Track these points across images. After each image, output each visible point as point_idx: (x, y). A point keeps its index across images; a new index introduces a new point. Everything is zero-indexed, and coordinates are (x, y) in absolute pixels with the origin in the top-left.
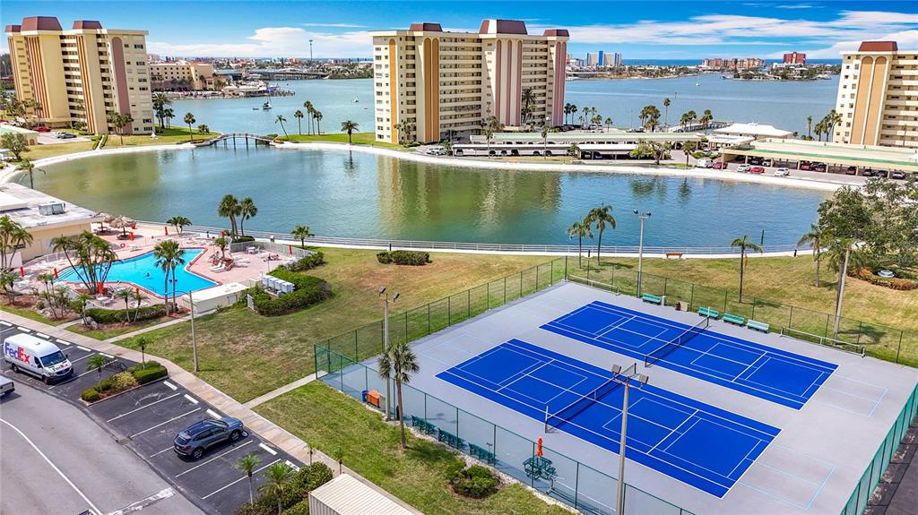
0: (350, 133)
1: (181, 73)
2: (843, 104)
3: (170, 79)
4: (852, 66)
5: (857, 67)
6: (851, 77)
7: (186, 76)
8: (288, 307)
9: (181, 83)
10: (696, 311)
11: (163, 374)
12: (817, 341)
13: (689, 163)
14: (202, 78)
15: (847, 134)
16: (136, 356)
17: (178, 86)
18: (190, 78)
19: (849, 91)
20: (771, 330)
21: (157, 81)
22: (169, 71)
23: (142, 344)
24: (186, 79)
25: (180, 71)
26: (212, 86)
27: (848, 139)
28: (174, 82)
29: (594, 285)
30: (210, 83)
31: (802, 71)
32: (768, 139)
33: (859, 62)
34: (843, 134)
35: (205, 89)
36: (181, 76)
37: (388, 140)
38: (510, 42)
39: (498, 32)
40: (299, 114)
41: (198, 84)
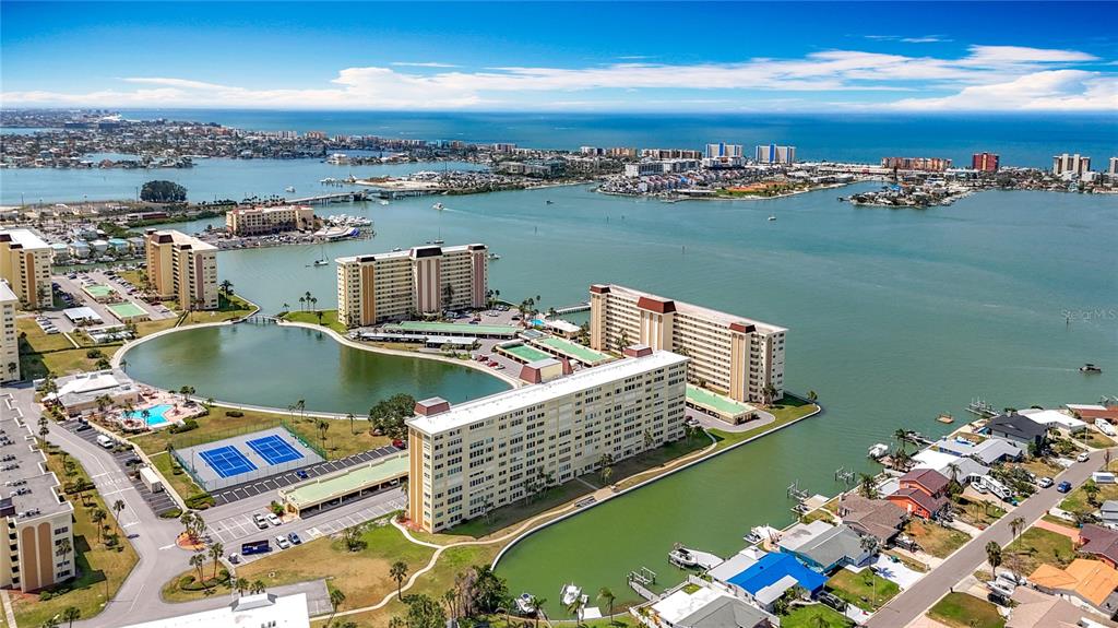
3: (278, 222)
7: (292, 218)
8: (184, 430)
9: (286, 224)
11: (132, 448)
14: (304, 220)
16: (127, 442)
17: (284, 227)
18: (295, 220)
21: (267, 225)
22: (278, 215)
23: (129, 440)
24: (291, 221)
25: (287, 216)
26: (311, 227)
28: (281, 223)
30: (310, 224)
35: (305, 229)
36: (287, 219)
37: (343, 322)
38: (429, 261)
39: (418, 256)
40: (302, 300)
41: (300, 225)
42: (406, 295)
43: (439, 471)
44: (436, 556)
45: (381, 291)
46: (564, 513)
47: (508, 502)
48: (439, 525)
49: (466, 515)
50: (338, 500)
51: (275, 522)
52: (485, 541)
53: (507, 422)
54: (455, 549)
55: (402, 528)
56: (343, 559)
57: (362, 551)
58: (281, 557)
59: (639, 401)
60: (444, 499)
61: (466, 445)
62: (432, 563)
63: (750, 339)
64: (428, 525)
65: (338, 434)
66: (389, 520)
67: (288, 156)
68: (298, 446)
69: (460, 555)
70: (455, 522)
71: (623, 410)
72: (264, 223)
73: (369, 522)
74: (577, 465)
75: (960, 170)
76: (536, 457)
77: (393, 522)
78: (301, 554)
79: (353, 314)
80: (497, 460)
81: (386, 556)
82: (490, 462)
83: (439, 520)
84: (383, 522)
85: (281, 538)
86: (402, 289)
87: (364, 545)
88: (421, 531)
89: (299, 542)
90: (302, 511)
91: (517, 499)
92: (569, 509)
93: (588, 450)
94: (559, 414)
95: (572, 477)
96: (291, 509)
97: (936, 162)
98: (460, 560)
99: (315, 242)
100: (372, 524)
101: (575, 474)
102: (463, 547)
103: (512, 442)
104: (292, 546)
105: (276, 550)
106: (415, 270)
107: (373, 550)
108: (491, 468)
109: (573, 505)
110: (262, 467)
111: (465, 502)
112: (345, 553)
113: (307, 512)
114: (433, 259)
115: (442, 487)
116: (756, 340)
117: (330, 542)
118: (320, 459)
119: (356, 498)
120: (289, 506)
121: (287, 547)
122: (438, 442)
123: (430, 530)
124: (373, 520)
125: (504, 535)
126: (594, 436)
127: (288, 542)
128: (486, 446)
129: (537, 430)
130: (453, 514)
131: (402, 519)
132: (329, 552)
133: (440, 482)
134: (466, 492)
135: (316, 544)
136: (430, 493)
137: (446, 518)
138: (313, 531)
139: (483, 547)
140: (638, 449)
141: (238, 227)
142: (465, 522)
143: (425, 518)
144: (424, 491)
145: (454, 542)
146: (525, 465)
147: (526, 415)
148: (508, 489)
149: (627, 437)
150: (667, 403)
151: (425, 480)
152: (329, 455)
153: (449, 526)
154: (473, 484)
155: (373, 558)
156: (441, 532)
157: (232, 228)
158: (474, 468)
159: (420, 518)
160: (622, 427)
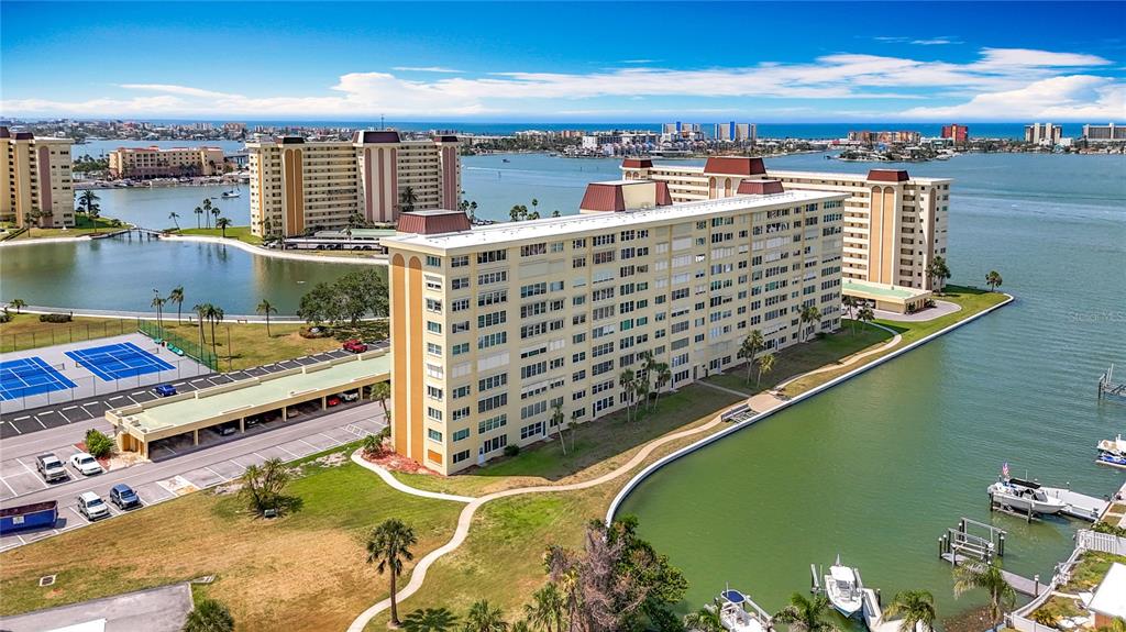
0: (224, 227)
1: (190, 158)
3: (178, 164)
7: (196, 160)
9: (189, 168)
14: (212, 163)
17: (186, 171)
18: (200, 164)
21: (163, 167)
22: (177, 157)
24: (196, 164)
25: (190, 156)
26: (221, 171)
28: (182, 167)
30: (219, 168)
35: (214, 174)
36: (190, 161)
37: (258, 234)
38: (381, 150)
39: (365, 141)
40: (199, 210)
41: (207, 169)
42: (349, 191)
43: (462, 338)
44: (466, 518)
45: (313, 189)
46: (705, 434)
47: (589, 417)
48: (462, 456)
49: (514, 439)
50: (235, 424)
51: (87, 467)
52: (568, 485)
53: (587, 252)
54: (506, 502)
55: (381, 470)
56: (243, 536)
57: (290, 515)
58: (82, 538)
59: (784, 256)
60: (471, 401)
61: (513, 287)
62: (461, 534)
63: (903, 192)
64: (436, 457)
65: (244, 338)
66: (348, 456)
67: (201, 138)
68: (165, 354)
69: (523, 514)
70: (493, 453)
71: (763, 267)
72: (159, 165)
73: (305, 460)
74: (698, 358)
75: (934, 138)
76: (636, 332)
77: (357, 458)
78: (136, 530)
79: (271, 221)
80: (570, 330)
81: (347, 524)
82: (556, 333)
83: (461, 446)
84: (336, 459)
85: (89, 497)
86: (344, 183)
87: (294, 504)
88: (421, 471)
89: (135, 504)
90: (153, 446)
91: (604, 412)
92: (712, 426)
93: (712, 330)
94: (671, 256)
95: (690, 380)
96: (130, 445)
97: (904, 135)
98: (525, 524)
99: (224, 183)
100: (311, 465)
101: (695, 375)
102: (523, 497)
103: (595, 295)
104: (116, 512)
105: (76, 522)
106: (362, 161)
107: (312, 512)
108: (558, 344)
109: (718, 420)
110: (86, 383)
111: (513, 409)
112: (245, 521)
113: (164, 447)
114: (387, 147)
115: (467, 373)
116: (912, 193)
117: (212, 501)
118: (205, 370)
119: (275, 424)
120: (127, 437)
121: (105, 515)
122: (460, 272)
123: (443, 469)
124: (313, 457)
125: (604, 473)
126: (722, 308)
127: (107, 505)
128: (550, 296)
129: (637, 279)
130: (490, 435)
131: (376, 451)
132: (207, 522)
133: (465, 363)
134: (515, 387)
135: (176, 508)
136: (441, 385)
137: (474, 443)
138: (177, 481)
139: (569, 497)
140: (783, 340)
141: (125, 167)
142: (513, 452)
143: (429, 444)
144: (428, 382)
145: (500, 489)
146: (617, 346)
147: (620, 245)
148: (589, 392)
149: (769, 316)
150: (821, 266)
151: (429, 359)
152: (223, 364)
153: (481, 459)
154: (528, 372)
155: (314, 528)
156: (467, 471)
157: (117, 170)
158: (529, 340)
159: (418, 445)
160: (762, 297)
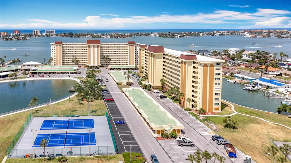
2: (53, 55)
4: (53, 47)
5: (55, 47)
6: (54, 49)
10: (65, 116)
12: (88, 116)
13: (25, 76)
15: (55, 63)
19: (54, 53)
20: (80, 116)
27: (55, 64)
29: (40, 117)
31: (22, 37)
32: (38, 66)
33: (55, 46)
34: (54, 63)
52: (232, 106)
84: (202, 117)
97: (4, 33)
100: (203, 120)
102: (237, 110)
123: (220, 111)
124: (198, 119)
139: (238, 107)
